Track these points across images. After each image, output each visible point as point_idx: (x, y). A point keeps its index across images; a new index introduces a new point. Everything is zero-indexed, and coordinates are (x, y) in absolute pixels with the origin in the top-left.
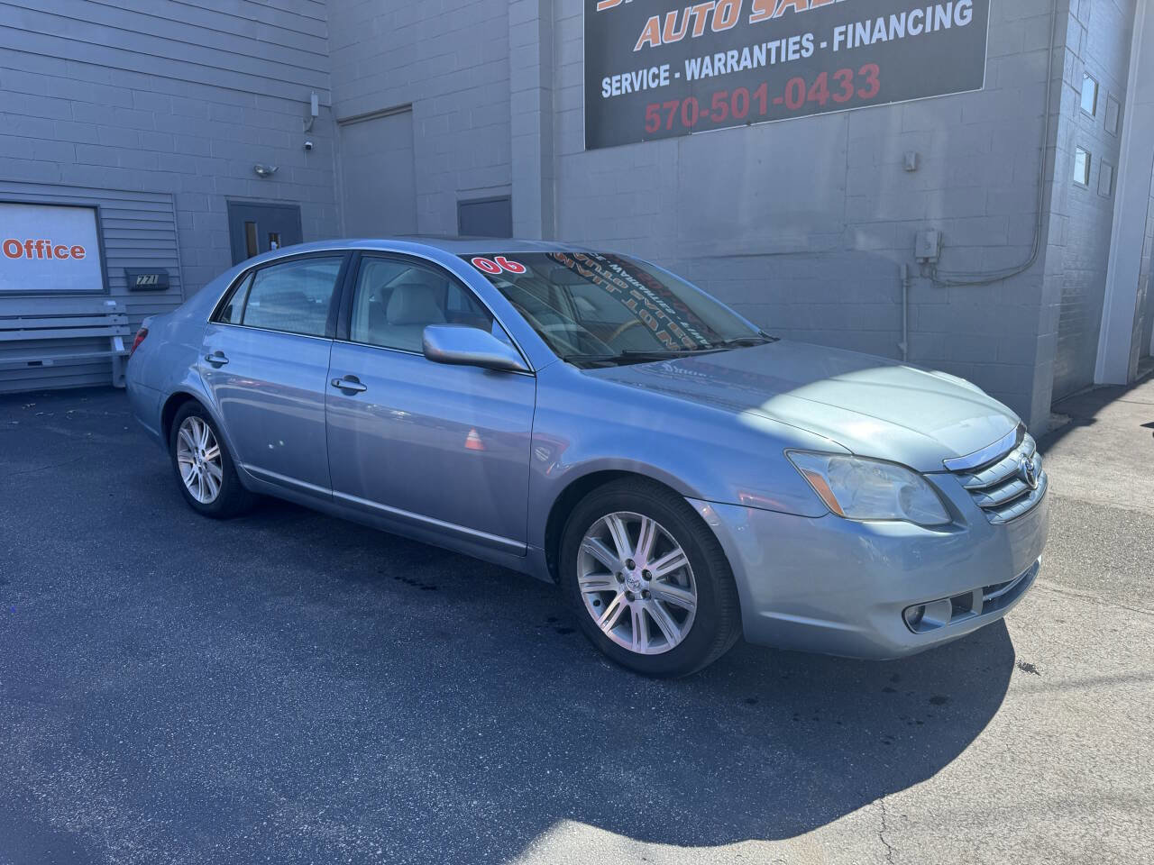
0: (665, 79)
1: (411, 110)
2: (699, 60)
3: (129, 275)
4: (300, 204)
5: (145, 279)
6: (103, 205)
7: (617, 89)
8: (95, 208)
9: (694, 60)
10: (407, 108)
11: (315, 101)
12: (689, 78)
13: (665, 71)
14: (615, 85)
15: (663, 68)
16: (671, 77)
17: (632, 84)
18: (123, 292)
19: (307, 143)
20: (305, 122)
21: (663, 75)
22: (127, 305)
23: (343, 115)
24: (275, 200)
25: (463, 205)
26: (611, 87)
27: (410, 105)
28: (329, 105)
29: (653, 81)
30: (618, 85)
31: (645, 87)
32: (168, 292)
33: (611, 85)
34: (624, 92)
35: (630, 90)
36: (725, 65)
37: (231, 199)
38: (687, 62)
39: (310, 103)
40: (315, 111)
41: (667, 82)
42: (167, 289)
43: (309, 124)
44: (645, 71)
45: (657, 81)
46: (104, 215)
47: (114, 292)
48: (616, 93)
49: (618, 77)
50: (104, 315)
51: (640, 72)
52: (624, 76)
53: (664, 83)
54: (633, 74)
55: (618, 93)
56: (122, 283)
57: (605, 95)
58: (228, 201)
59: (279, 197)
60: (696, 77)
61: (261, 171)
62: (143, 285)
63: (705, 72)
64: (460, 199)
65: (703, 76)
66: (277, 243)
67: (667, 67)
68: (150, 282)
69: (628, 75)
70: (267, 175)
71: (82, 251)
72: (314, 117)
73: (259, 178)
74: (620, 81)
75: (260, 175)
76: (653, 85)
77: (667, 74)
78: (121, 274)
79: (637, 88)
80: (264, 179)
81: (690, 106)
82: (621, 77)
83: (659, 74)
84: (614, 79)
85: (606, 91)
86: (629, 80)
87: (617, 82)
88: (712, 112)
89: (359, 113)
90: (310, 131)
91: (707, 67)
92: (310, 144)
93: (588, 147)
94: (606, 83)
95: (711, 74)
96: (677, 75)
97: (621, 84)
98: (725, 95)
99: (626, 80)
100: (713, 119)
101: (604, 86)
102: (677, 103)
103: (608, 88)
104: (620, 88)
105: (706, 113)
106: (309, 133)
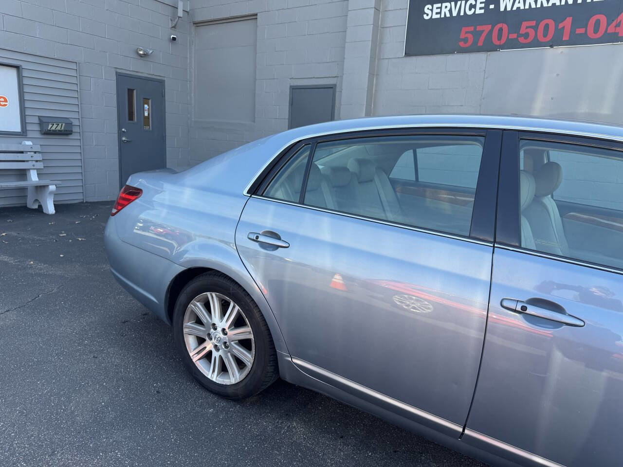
0: (481, 8)
1: (257, 18)
3: (42, 122)
4: (165, 79)
5: (55, 126)
6: (24, 65)
7: (437, 13)
8: (17, 67)
10: (254, 16)
11: (181, 7)
12: (502, 9)
13: (481, 3)
14: (435, 11)
16: (486, 8)
17: (450, 11)
18: (38, 135)
19: (172, 36)
20: (171, 20)
21: (479, 5)
22: (41, 145)
23: (199, 19)
24: (149, 74)
25: (293, 89)
26: (431, 12)
27: (257, 15)
28: (189, 10)
29: (470, 9)
30: (439, 10)
31: (462, 14)
32: (70, 137)
33: (432, 10)
34: (443, 16)
35: (448, 15)
36: (536, 2)
37: (119, 71)
39: (177, 8)
40: (180, 13)
41: (482, 11)
42: (71, 134)
43: (174, 23)
44: (463, 2)
45: (473, 10)
46: (25, 73)
47: (30, 134)
48: (435, 16)
49: (439, 5)
50: (22, 152)
51: (459, 3)
52: (444, 5)
53: (478, 11)
54: (453, 3)
55: (438, 16)
56: (37, 128)
57: (425, 17)
58: (116, 72)
59: (151, 73)
60: (509, 9)
61: (141, 52)
62: (53, 131)
63: (516, 5)
64: (292, 85)
65: (515, 8)
66: (148, 106)
68: (59, 128)
69: (448, 4)
70: (145, 55)
71: (6, 101)
72: (179, 17)
73: (139, 58)
74: (441, 8)
75: (141, 56)
76: (469, 13)
77: (483, 5)
78: (36, 120)
79: (455, 14)
80: (142, 58)
81: (501, 30)
82: (442, 5)
83: (475, 5)
84: (436, 6)
85: (428, 15)
86: (449, 8)
87: (437, 8)
88: (520, 36)
89: (212, 17)
90: (174, 27)
91: (519, 2)
92: (175, 37)
93: (407, 54)
94: (428, 9)
95: (522, 8)
96: (492, 7)
97: (441, 10)
98: (533, 23)
99: (446, 7)
100: (520, 40)
101: (426, 10)
102: (490, 27)
103: (429, 12)
104: (440, 13)
105: (514, 36)
106: (173, 29)
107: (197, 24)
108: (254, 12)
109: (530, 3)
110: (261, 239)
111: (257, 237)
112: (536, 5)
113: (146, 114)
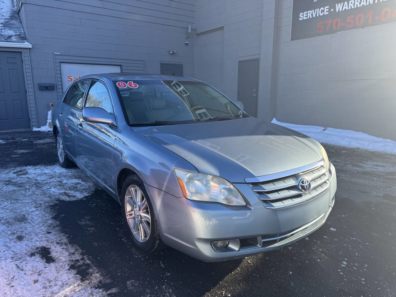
0: (327, 12)
1: (223, 29)
2: (342, 3)
4: (183, 64)
6: (123, 64)
7: (306, 17)
8: (120, 66)
9: (340, 4)
10: (222, 28)
11: (190, 27)
12: (337, 11)
13: (327, 9)
14: (305, 15)
16: (329, 11)
17: (312, 15)
19: (186, 42)
20: (186, 35)
21: (326, 10)
23: (199, 32)
24: (175, 62)
25: (240, 62)
26: (303, 16)
27: (223, 27)
28: (194, 28)
29: (321, 13)
30: (306, 15)
31: (318, 15)
33: (303, 15)
34: (308, 18)
35: (311, 17)
38: (337, 5)
39: (188, 28)
40: (190, 31)
41: (327, 13)
43: (187, 36)
44: (318, 9)
45: (323, 13)
46: (123, 68)
48: (305, 18)
49: (307, 12)
51: (316, 10)
52: (309, 12)
53: (326, 13)
54: (313, 11)
55: (306, 18)
57: (300, 19)
58: (161, 63)
60: (340, 10)
61: (171, 53)
63: (344, 8)
64: (239, 60)
65: (343, 10)
67: (328, 7)
69: (311, 11)
70: (173, 53)
72: (189, 33)
74: (307, 14)
75: (171, 54)
76: (321, 15)
77: (328, 10)
79: (314, 16)
81: (337, 21)
82: (308, 12)
83: (324, 10)
84: (305, 13)
85: (301, 18)
86: (311, 13)
87: (306, 14)
88: (346, 24)
89: (204, 31)
90: (187, 38)
91: (345, 6)
93: (292, 40)
94: (301, 15)
95: (347, 9)
96: (332, 10)
97: (307, 15)
98: (353, 16)
99: (310, 13)
100: (347, 26)
101: (300, 16)
102: (331, 21)
104: (307, 16)
105: (344, 24)
107: (198, 35)
108: (223, 26)
109: (351, 7)
112: (354, 6)
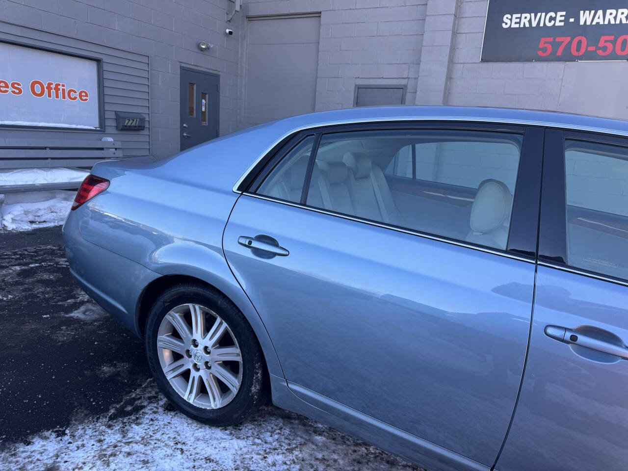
0: (560, 21)
1: (320, 16)
2: (593, 12)
3: (118, 117)
4: (220, 73)
5: (131, 121)
6: (105, 59)
7: (516, 23)
8: (98, 61)
9: (588, 12)
10: (318, 14)
12: (582, 23)
13: (561, 16)
14: (514, 20)
15: (559, 14)
16: (566, 21)
17: (530, 21)
18: (114, 131)
19: (228, 30)
20: (227, 14)
21: (559, 18)
22: (122, 141)
23: (253, 13)
24: (207, 69)
25: (359, 88)
26: (509, 21)
27: (320, 13)
29: (550, 21)
30: (518, 20)
31: (542, 25)
32: (142, 132)
33: (511, 20)
34: (522, 26)
35: (527, 25)
36: (615, 18)
37: (183, 65)
38: (582, 12)
39: (235, 2)
40: (237, 8)
41: (562, 24)
42: (143, 130)
43: (230, 17)
44: (544, 14)
45: (553, 22)
46: (106, 67)
47: (108, 130)
48: (514, 26)
49: (519, 15)
50: (102, 149)
51: (539, 15)
52: (524, 15)
53: (558, 24)
54: (533, 15)
55: (517, 26)
56: (113, 123)
57: (504, 26)
58: (181, 66)
60: (588, 23)
61: (204, 47)
62: (129, 126)
63: (596, 20)
64: (357, 84)
65: (594, 23)
66: (206, 101)
67: (564, 13)
68: (134, 124)
69: (528, 15)
70: (207, 49)
71: (87, 95)
72: (236, 11)
73: (200, 52)
74: (520, 18)
75: (202, 50)
76: (549, 24)
77: (563, 18)
78: (113, 116)
79: (534, 24)
80: (202, 52)
81: (580, 42)
82: (521, 16)
83: (555, 17)
84: (515, 16)
85: (506, 24)
86: (528, 18)
87: (517, 18)
88: (600, 48)
89: (268, 13)
90: (229, 21)
91: (599, 18)
92: (231, 31)
93: (484, 60)
94: (507, 18)
95: (601, 23)
96: (572, 20)
97: (520, 20)
98: (612, 38)
99: (526, 18)
100: (598, 53)
101: (505, 19)
102: (569, 39)
103: (508, 22)
104: (519, 23)
105: (593, 48)
106: (228, 22)
107: (250, 18)
108: (319, 11)
109: (609, 19)
110: (255, 244)
111: (250, 243)
112: (615, 21)
113: (203, 109)
